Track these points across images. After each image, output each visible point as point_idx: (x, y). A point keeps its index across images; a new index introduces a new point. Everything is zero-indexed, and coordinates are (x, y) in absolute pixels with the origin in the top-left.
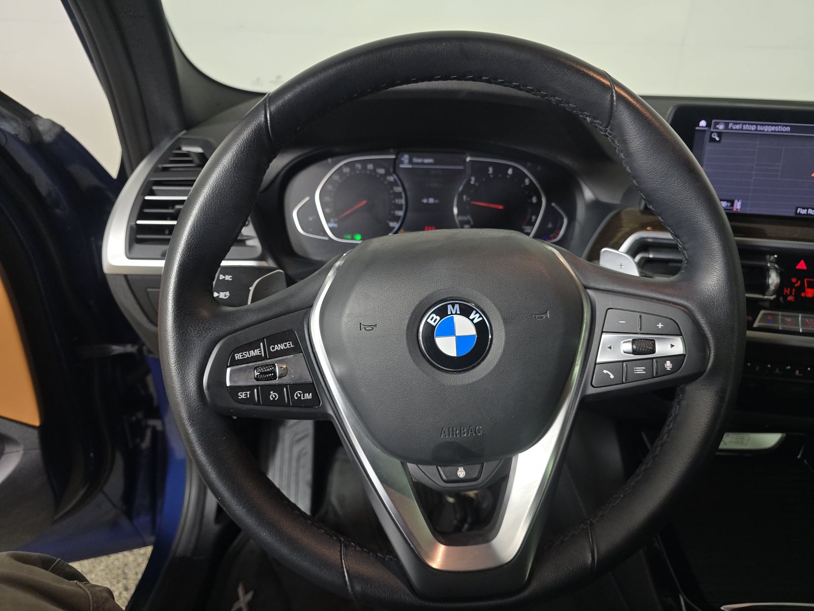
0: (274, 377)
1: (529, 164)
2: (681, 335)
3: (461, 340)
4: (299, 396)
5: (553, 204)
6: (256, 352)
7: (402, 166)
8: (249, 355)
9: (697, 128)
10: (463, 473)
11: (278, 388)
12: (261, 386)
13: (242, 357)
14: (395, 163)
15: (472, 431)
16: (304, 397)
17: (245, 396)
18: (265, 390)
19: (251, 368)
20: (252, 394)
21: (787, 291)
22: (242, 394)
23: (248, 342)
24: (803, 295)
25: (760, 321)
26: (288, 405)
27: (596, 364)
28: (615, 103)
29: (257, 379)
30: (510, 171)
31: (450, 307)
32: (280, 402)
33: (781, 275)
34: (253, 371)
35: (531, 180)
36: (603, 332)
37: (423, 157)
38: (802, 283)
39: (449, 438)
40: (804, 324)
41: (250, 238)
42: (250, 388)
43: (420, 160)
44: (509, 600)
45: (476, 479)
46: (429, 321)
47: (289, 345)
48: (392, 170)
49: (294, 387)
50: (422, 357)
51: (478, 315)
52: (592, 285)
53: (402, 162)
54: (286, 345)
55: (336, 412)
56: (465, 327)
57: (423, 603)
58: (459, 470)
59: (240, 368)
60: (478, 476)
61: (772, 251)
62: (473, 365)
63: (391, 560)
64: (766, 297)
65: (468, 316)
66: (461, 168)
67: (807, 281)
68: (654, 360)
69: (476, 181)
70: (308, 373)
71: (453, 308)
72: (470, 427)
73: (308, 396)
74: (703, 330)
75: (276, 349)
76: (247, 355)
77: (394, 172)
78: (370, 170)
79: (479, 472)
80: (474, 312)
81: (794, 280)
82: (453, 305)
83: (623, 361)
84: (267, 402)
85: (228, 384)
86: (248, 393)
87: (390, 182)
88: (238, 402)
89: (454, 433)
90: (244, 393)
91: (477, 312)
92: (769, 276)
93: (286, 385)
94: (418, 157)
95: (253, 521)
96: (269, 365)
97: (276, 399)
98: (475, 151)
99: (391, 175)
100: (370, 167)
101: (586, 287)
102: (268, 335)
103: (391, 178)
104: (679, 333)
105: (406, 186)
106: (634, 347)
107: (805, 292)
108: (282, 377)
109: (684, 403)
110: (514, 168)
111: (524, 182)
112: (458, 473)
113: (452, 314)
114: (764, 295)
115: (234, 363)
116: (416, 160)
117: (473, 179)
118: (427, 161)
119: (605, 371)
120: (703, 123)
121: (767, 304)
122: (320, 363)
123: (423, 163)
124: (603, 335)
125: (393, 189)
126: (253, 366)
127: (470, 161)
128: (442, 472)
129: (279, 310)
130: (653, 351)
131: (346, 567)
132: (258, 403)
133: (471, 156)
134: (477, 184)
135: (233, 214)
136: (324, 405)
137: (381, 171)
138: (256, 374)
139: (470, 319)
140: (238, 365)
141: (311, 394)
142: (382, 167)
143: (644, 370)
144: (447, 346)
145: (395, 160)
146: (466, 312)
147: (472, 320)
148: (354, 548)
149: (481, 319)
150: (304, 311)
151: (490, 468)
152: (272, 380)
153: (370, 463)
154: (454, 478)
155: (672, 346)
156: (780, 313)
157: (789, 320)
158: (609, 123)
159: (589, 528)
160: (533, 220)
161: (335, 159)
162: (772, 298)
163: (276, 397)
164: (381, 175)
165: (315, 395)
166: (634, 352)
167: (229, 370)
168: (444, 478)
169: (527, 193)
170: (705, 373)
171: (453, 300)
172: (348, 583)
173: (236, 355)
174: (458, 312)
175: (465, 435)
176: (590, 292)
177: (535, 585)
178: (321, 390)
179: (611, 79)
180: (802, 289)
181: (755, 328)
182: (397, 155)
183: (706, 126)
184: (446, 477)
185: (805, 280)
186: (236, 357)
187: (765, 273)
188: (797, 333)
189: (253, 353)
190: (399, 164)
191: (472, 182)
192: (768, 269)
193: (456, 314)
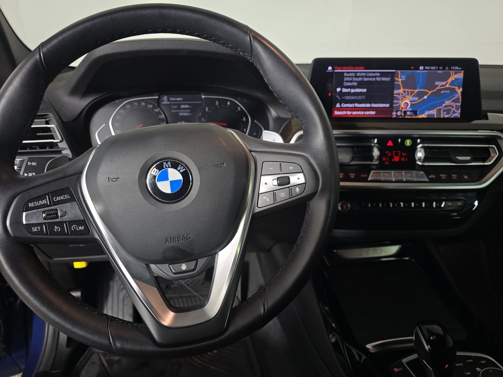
0: (58, 217)
1: (239, 99)
2: (303, 172)
3: (173, 183)
4: (75, 228)
5: (255, 121)
6: (44, 202)
7: (163, 103)
8: (39, 204)
9: (327, 71)
10: (185, 267)
11: (60, 224)
12: (48, 223)
13: (33, 205)
14: (158, 101)
15: (185, 238)
16: (78, 229)
17: (36, 230)
18: (51, 225)
19: (41, 212)
20: (42, 228)
21: (384, 159)
22: (35, 229)
23: (37, 196)
24: (393, 160)
25: (371, 177)
26: (68, 234)
27: (259, 194)
28: (252, 42)
29: (45, 219)
30: (229, 103)
31: (165, 163)
32: (62, 232)
33: (380, 149)
34: (42, 213)
35: (241, 108)
36: (261, 175)
37: (176, 97)
38: (392, 154)
39: (171, 244)
40: (395, 176)
41: (64, 149)
42: (40, 225)
43: (174, 99)
44: (215, 340)
45: (193, 270)
46: (152, 173)
47: (67, 197)
48: (157, 105)
49: (71, 223)
50: (149, 195)
51: (182, 167)
52: (254, 149)
53: (163, 101)
54: (64, 197)
55: (101, 236)
56: (175, 175)
57: (161, 349)
58: (183, 266)
59: (32, 212)
60: (194, 267)
61: (374, 137)
62: (182, 198)
63: (143, 326)
64: (373, 163)
65: (176, 168)
66: (200, 102)
67: (395, 153)
68: (290, 188)
69: (209, 110)
70: (81, 214)
71: (167, 164)
72: (183, 236)
73: (81, 228)
74: (314, 168)
75: (57, 199)
76: (37, 204)
77: (159, 106)
78: (143, 106)
79: (195, 265)
80: (180, 165)
81: (387, 152)
82: (167, 162)
83: (273, 191)
84: (52, 233)
85: (24, 222)
86: (39, 227)
87: (156, 113)
88: (32, 234)
89: (174, 240)
90: (35, 228)
91: (182, 166)
92: (373, 151)
93: (65, 222)
94: (173, 97)
95: (45, 309)
96: (53, 209)
97: (59, 231)
98: (207, 92)
99: (157, 108)
100: (143, 104)
101: (251, 151)
102: (52, 191)
103: (157, 110)
104: (302, 171)
105: (167, 114)
106: (279, 182)
107: (394, 158)
108: (62, 217)
109: (310, 212)
110: (231, 101)
111: (237, 109)
112: (182, 268)
113: (166, 167)
114: (372, 162)
115: (28, 209)
116: (171, 99)
117: (207, 108)
118: (178, 99)
119: (264, 198)
120: (330, 68)
121: (374, 167)
122: (89, 207)
123: (176, 101)
124: (262, 177)
125: (158, 117)
126: (42, 210)
127: (204, 98)
128: (171, 268)
129: (59, 176)
130: (289, 183)
131: (110, 333)
132: (47, 234)
133: (205, 95)
134: (210, 112)
135: (22, 115)
136: (93, 234)
137: (151, 106)
138: (44, 215)
139: (178, 170)
140: (31, 210)
141: (83, 227)
142: (151, 104)
143: (285, 194)
144: (165, 187)
145: (158, 99)
146: (175, 166)
147: (179, 171)
148: (117, 322)
149: (185, 169)
150: (77, 176)
151: (202, 262)
152: (55, 219)
153: (125, 266)
154: (179, 270)
155: (298, 179)
156: (382, 171)
157: (387, 175)
158: (252, 54)
159: (263, 292)
160: (245, 131)
161: (121, 100)
162: (377, 163)
163: (59, 229)
164: (150, 108)
165: (86, 227)
166: (279, 185)
167: (24, 214)
168: (174, 271)
169: (240, 115)
170: (318, 192)
171: (166, 159)
172: (112, 342)
173: (29, 204)
174: (170, 166)
175: (181, 241)
176: (253, 153)
177: (231, 330)
178: (90, 224)
179: (249, 29)
180: (392, 157)
181: (369, 181)
182: (159, 96)
183: (332, 70)
184: (174, 270)
185: (393, 152)
186: (30, 205)
187: (371, 149)
188: (392, 182)
189: (41, 202)
190: (161, 101)
191: (207, 110)
192: (372, 147)
193: (169, 167)
